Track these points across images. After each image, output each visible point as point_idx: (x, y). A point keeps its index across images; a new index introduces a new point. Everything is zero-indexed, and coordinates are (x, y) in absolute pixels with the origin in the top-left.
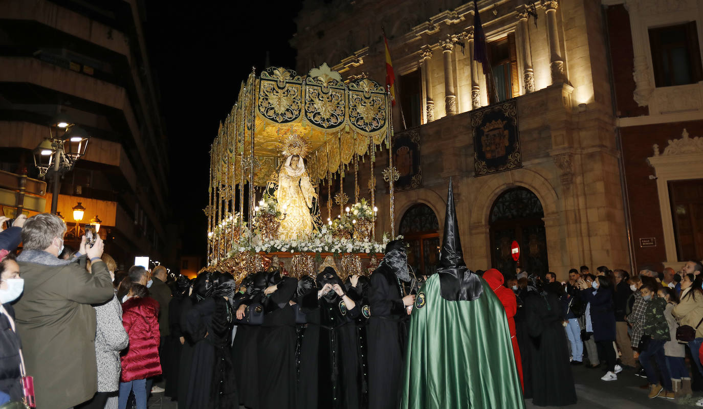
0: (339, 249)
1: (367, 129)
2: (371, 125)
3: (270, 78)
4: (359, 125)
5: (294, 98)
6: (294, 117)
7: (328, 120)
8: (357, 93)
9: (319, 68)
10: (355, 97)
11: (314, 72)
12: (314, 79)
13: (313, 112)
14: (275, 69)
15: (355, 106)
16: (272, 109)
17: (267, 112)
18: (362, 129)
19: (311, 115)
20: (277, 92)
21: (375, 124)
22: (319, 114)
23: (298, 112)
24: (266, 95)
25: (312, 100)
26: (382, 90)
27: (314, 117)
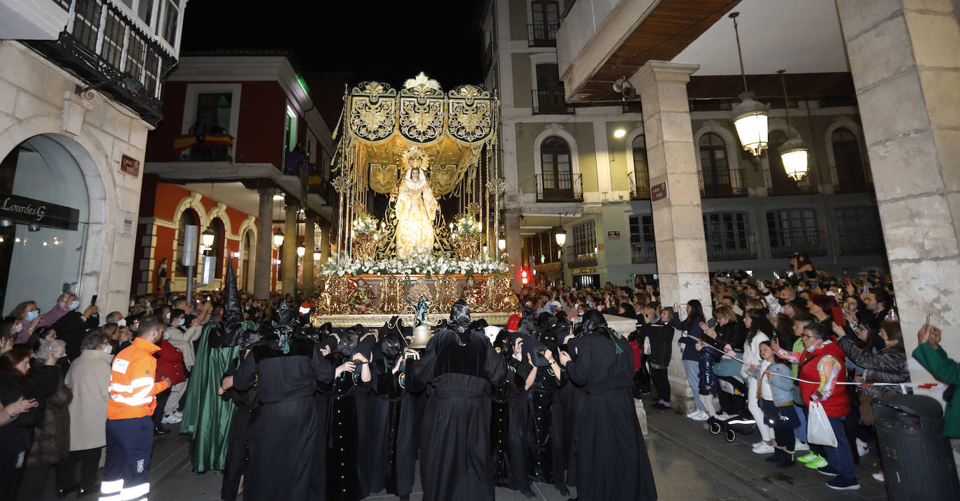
0: (431, 271)
1: (469, 139)
2: (473, 133)
3: (361, 93)
4: (460, 136)
5: (388, 114)
6: (387, 133)
7: (424, 133)
8: (458, 101)
9: (415, 79)
10: (456, 105)
11: (410, 83)
12: (409, 90)
13: (408, 126)
14: (367, 84)
15: (456, 115)
16: (364, 126)
17: (359, 130)
18: (463, 139)
19: (405, 130)
20: (370, 108)
21: (478, 132)
22: (414, 127)
23: (392, 128)
24: (358, 113)
25: (407, 114)
26: (487, 95)
27: (409, 131)
